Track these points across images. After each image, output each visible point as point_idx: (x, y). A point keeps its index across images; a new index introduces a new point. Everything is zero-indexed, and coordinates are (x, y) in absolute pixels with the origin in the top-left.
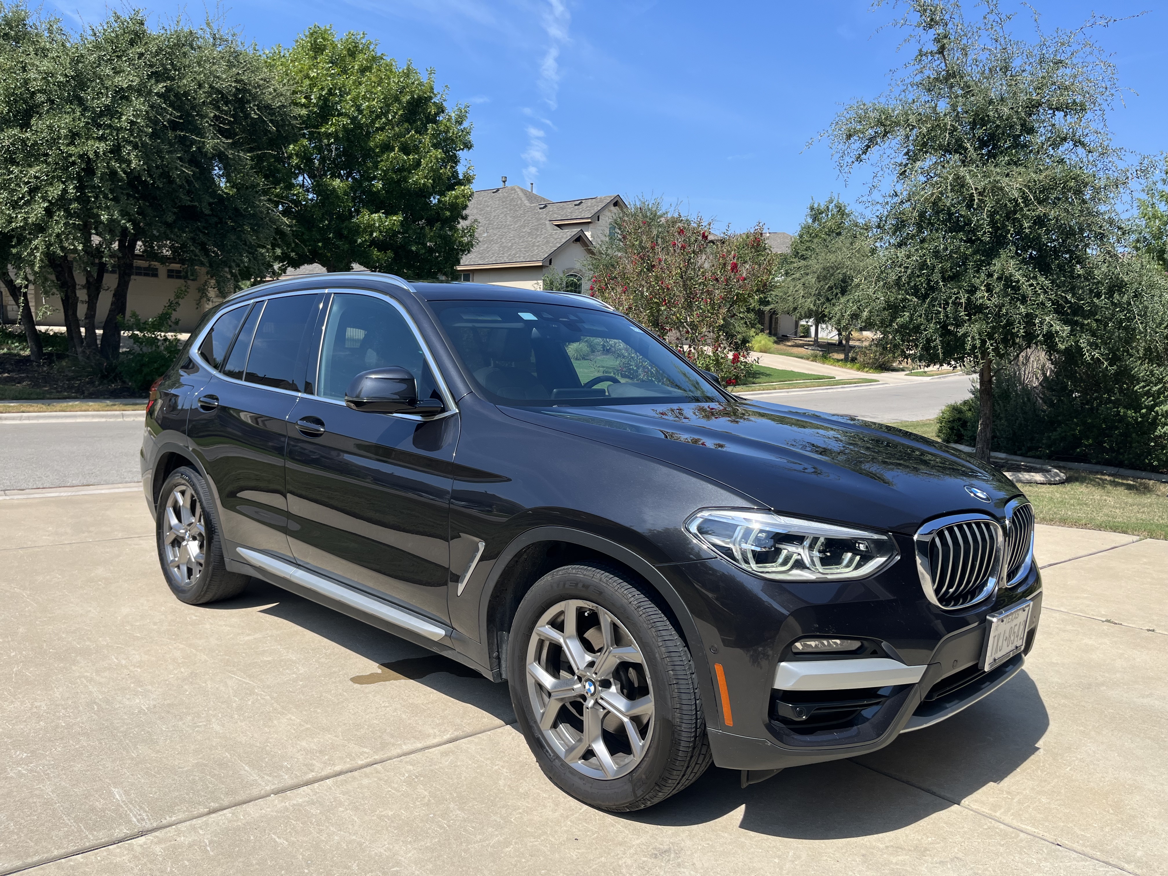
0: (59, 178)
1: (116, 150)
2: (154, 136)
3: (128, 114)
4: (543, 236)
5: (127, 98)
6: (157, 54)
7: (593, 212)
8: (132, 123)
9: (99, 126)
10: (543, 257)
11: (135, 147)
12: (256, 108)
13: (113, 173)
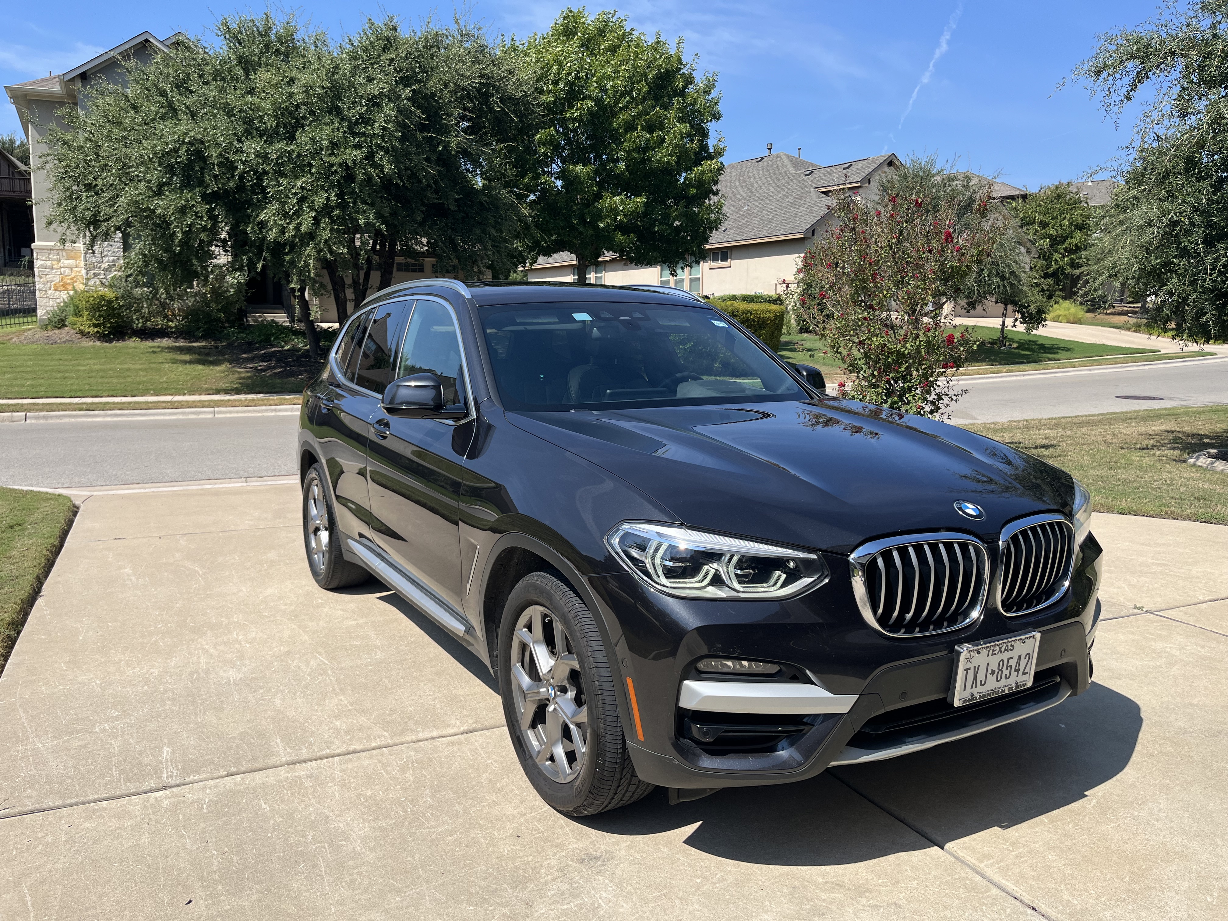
0: (322, 187)
1: (370, 157)
2: (402, 140)
3: (380, 120)
4: (806, 206)
5: (379, 105)
6: (407, 57)
7: (863, 175)
8: (384, 129)
9: (354, 135)
10: (805, 229)
11: (387, 151)
12: (498, 100)
13: (370, 178)
